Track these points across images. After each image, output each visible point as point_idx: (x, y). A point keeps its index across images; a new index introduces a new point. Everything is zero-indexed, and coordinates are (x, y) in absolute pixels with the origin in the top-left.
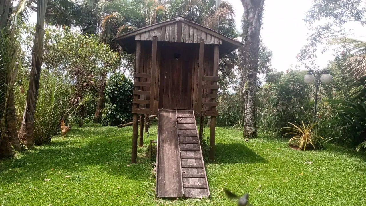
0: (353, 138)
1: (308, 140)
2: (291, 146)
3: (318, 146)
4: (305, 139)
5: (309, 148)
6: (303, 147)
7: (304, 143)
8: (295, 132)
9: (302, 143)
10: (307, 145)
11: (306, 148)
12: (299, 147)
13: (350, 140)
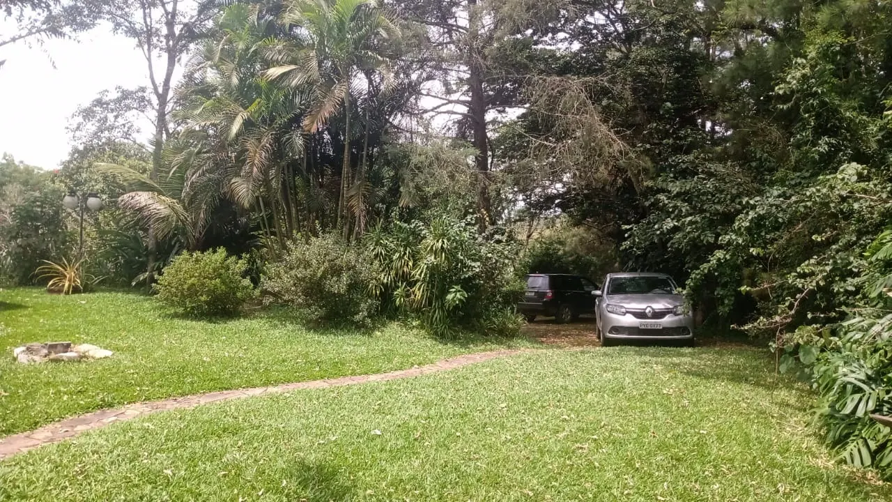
0: (127, 276)
1: (75, 281)
2: (51, 291)
3: (87, 289)
4: (70, 281)
5: (76, 290)
6: (69, 291)
7: (69, 286)
8: (53, 272)
9: (67, 285)
10: (73, 287)
11: (72, 291)
12: (62, 291)
13: (125, 279)
